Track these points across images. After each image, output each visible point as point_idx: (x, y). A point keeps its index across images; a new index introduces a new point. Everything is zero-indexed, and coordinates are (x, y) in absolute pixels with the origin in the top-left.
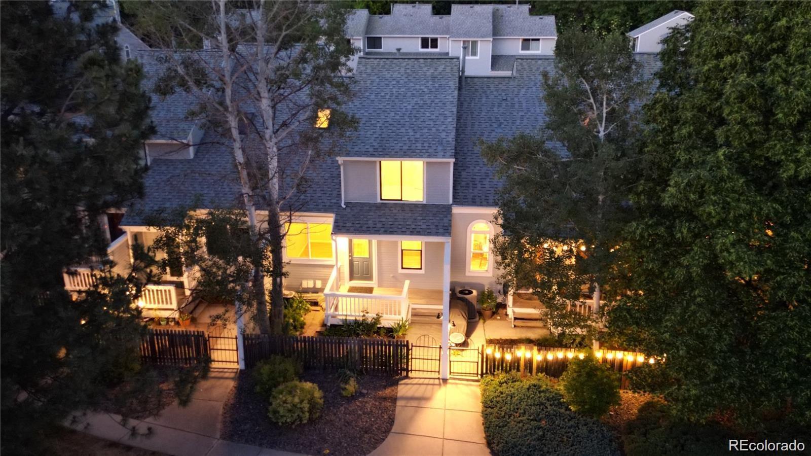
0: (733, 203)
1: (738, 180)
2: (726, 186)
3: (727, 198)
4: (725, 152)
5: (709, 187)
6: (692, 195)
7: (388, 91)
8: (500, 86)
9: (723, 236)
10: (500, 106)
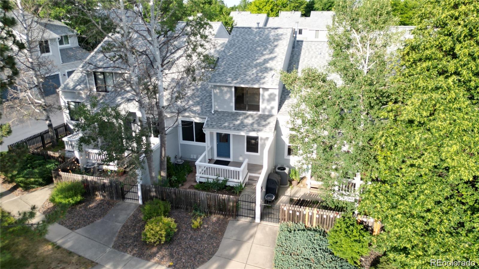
0: (458, 120)
1: (464, 102)
2: (453, 107)
3: (454, 116)
4: (454, 79)
5: (440, 107)
6: (424, 112)
7: (246, 46)
8: (318, 46)
9: (448, 146)
10: (316, 57)
